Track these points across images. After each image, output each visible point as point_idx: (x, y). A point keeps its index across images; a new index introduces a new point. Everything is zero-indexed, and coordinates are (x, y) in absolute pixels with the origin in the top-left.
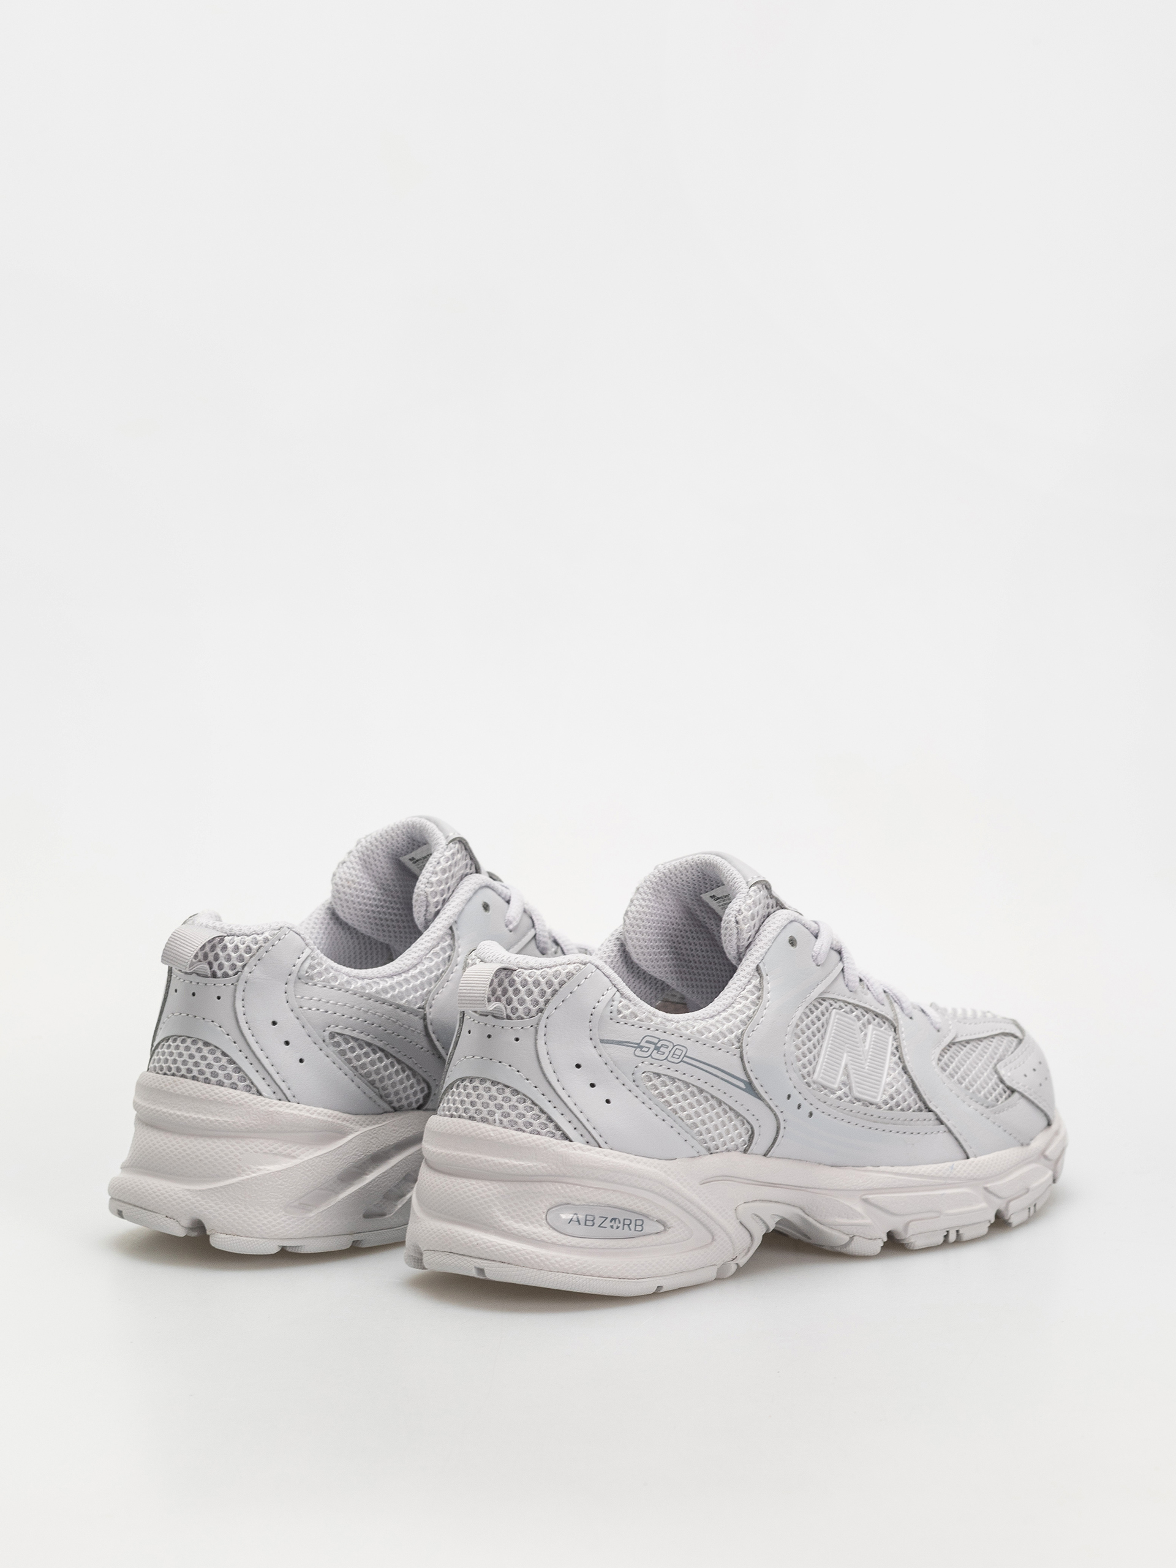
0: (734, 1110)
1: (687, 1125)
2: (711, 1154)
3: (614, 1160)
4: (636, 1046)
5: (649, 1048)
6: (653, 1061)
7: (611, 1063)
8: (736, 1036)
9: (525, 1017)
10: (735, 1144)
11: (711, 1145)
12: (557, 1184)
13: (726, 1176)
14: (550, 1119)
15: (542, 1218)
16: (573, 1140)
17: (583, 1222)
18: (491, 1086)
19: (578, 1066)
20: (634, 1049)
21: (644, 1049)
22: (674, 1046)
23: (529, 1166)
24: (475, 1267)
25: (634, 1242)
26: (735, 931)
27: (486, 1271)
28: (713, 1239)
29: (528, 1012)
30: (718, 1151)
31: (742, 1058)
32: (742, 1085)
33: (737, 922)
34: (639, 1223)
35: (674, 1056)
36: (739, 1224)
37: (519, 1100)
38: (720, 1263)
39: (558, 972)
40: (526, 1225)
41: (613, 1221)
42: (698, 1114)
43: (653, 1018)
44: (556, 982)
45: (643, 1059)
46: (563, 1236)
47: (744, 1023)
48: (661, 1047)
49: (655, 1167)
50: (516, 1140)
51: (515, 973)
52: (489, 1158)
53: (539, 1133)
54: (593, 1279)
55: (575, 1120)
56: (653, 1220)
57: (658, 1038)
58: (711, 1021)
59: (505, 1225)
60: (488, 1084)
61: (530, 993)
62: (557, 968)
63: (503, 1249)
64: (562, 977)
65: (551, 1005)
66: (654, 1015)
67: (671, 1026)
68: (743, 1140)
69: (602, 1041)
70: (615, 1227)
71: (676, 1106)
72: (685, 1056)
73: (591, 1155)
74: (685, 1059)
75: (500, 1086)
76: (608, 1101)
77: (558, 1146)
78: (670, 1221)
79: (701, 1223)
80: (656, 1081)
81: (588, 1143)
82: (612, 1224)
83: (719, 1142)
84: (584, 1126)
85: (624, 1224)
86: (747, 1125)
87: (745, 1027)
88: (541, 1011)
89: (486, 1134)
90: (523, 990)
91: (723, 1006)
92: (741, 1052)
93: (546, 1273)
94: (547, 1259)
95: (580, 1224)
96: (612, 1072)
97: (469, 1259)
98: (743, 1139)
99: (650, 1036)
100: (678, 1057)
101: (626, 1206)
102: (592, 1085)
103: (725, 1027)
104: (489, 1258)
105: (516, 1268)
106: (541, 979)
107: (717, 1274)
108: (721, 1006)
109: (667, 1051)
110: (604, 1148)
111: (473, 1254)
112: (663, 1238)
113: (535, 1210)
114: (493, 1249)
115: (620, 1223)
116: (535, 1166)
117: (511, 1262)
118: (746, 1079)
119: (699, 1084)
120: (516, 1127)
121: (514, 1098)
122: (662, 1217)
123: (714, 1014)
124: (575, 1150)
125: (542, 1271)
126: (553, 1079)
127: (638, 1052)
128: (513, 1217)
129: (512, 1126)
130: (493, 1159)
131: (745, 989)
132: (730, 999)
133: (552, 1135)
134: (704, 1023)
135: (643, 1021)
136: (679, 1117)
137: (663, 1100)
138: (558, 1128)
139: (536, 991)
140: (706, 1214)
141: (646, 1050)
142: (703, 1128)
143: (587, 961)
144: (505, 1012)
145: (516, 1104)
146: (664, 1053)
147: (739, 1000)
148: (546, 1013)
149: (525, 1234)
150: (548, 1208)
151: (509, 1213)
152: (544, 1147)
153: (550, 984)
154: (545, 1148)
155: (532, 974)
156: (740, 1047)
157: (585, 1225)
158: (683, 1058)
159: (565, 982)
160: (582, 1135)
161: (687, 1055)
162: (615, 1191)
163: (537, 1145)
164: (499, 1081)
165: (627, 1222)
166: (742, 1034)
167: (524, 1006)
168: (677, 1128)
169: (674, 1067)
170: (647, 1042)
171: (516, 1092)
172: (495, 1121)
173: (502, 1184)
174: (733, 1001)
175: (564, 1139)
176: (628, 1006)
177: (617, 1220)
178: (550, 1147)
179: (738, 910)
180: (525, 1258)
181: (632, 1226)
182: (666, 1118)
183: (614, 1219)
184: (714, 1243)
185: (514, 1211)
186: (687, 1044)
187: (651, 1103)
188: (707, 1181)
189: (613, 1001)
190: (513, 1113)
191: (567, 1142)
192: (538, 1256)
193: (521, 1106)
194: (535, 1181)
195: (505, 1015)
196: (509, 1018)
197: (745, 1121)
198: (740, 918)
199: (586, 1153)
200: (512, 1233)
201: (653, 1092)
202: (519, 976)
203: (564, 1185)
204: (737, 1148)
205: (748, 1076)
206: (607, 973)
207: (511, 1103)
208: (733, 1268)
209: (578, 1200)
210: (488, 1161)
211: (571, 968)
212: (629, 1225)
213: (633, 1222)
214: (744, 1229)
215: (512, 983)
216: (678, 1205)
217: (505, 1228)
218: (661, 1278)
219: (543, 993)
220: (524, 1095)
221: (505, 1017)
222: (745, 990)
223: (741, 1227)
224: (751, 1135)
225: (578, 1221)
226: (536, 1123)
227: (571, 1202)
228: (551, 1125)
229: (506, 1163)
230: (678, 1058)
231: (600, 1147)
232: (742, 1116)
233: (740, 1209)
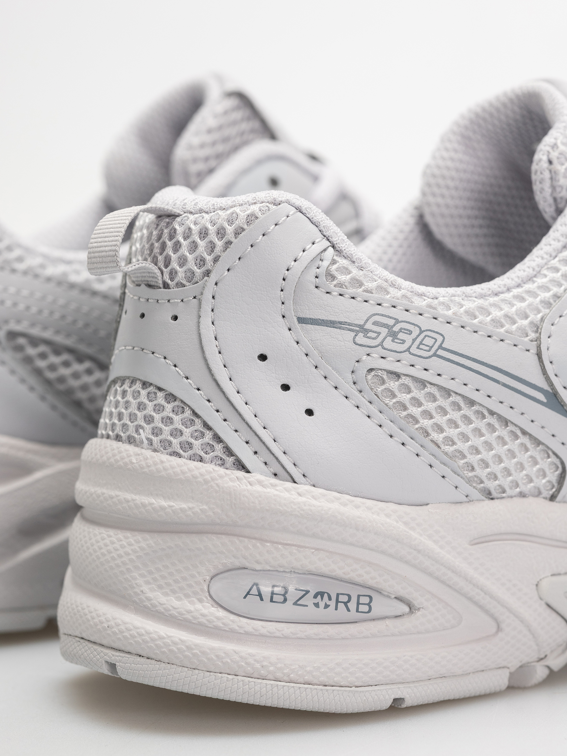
0: (530, 435)
1: (446, 454)
2: (492, 499)
3: (314, 502)
4: (358, 329)
5: (379, 333)
6: (384, 353)
7: (314, 353)
8: (531, 323)
9: (187, 284)
10: (535, 487)
11: (491, 485)
12: (223, 536)
13: (520, 534)
14: (218, 439)
15: (202, 590)
16: (250, 470)
17: (266, 598)
18: (140, 389)
19: (263, 358)
20: (353, 334)
21: (370, 334)
22: (421, 332)
23: (181, 509)
24: (107, 662)
25: (353, 629)
26: (547, 175)
27: (118, 668)
28: (499, 629)
29: (191, 277)
30: (504, 495)
31: (539, 355)
32: (541, 397)
33: (550, 162)
34: (363, 600)
35: (421, 346)
36: (545, 606)
37: (176, 409)
38: (514, 665)
39: (234, 215)
40: (179, 599)
41: (319, 597)
42: (465, 437)
43: (391, 289)
44: (230, 230)
45: (368, 350)
46: (232, 617)
47: (548, 304)
48: (398, 332)
49: (388, 516)
50: (165, 469)
51: (178, 219)
52: (129, 496)
53: (201, 460)
54: (277, 685)
55: (254, 440)
56: (389, 597)
57: (395, 319)
58: (492, 300)
59: (149, 599)
60: (138, 386)
61: (194, 246)
62: (233, 209)
63: (141, 635)
64: (241, 221)
65: (222, 265)
66: (393, 285)
67: (420, 303)
68: (549, 482)
69: (301, 320)
70: (322, 605)
71: (426, 423)
72: (440, 347)
73: (276, 493)
74: (441, 352)
75: (151, 389)
76: (309, 412)
77: (226, 479)
78: (418, 600)
79: (476, 603)
80: (393, 385)
81: (275, 475)
82: (316, 601)
83: (506, 482)
84: (268, 449)
85: (337, 601)
86: (553, 459)
87: (547, 311)
88: (208, 273)
89: (127, 460)
90: (185, 243)
91: (516, 279)
92: (539, 347)
93: (202, 674)
94: (203, 653)
95: (262, 599)
96: (316, 367)
97: (100, 649)
98: (547, 479)
99: (383, 315)
100: (427, 348)
101: (339, 573)
102: (286, 387)
103: (514, 309)
104: (123, 648)
105: (157, 665)
106: (209, 226)
107: (509, 681)
108: (512, 279)
109: (409, 339)
110: (301, 484)
111: (104, 642)
112: (407, 623)
113: (193, 576)
114: (126, 634)
115: (330, 598)
116: (190, 508)
117: (151, 655)
118: (546, 387)
119: (467, 392)
120: (170, 450)
121: (169, 407)
122: (402, 593)
123: (500, 290)
124: (251, 485)
125: (197, 671)
126: (222, 375)
127: (360, 338)
128: (160, 587)
129: (165, 449)
130: (134, 497)
131: (556, 256)
132: (531, 271)
133: (220, 462)
134: (481, 302)
135: (372, 293)
136: (432, 441)
137: (405, 413)
138: (229, 452)
139: (202, 244)
140: (481, 590)
141: (374, 335)
142: (474, 459)
143: (283, 199)
144: (160, 278)
145: (171, 415)
146: (403, 342)
147: (545, 272)
148: (214, 277)
149: (174, 613)
150: (212, 574)
151: (155, 580)
152: (204, 480)
153: (221, 233)
154: (206, 482)
155: (199, 220)
156: (538, 340)
157: (272, 601)
158: (437, 350)
159: (243, 230)
160: (266, 463)
161: (443, 346)
162: (317, 549)
163: (195, 477)
164: (151, 382)
165: (345, 599)
166: (542, 320)
167: (185, 268)
168: (426, 457)
169: (420, 363)
170: (375, 323)
171: (171, 397)
172: (142, 442)
173: (147, 536)
174: (535, 273)
175: (238, 469)
176: (347, 269)
177: (326, 595)
178: (213, 479)
179: (552, 144)
180: (171, 651)
181: (352, 605)
182: (408, 440)
183: (321, 594)
184: (500, 634)
185: (163, 577)
186: (445, 329)
187: (382, 418)
188: (483, 540)
189: (322, 260)
190: (167, 429)
191: (241, 474)
192: (189, 648)
193: (177, 418)
194: (192, 533)
195: (160, 282)
196: (166, 286)
197: (551, 453)
198: (554, 155)
199: (269, 490)
200: (157, 611)
201: (387, 401)
202: (181, 224)
203: (235, 539)
204: (539, 493)
205: (551, 384)
206: (315, 219)
207: (165, 414)
208: (541, 673)
209: (258, 562)
210: (128, 501)
211: (255, 208)
212: (346, 604)
213: (354, 600)
214: (554, 615)
215: (172, 235)
216: (431, 575)
217: (147, 604)
218: (401, 686)
219: (212, 247)
220: (182, 401)
221: (161, 286)
222: (557, 259)
223: (549, 611)
224: (561, 474)
225: (260, 595)
226: (197, 444)
227: (247, 565)
228: (219, 447)
229: (151, 504)
230: (429, 351)
231: (295, 482)
232: (543, 444)
233: (544, 584)
